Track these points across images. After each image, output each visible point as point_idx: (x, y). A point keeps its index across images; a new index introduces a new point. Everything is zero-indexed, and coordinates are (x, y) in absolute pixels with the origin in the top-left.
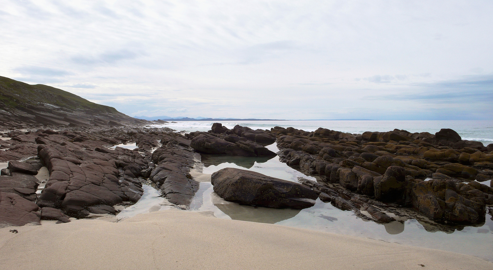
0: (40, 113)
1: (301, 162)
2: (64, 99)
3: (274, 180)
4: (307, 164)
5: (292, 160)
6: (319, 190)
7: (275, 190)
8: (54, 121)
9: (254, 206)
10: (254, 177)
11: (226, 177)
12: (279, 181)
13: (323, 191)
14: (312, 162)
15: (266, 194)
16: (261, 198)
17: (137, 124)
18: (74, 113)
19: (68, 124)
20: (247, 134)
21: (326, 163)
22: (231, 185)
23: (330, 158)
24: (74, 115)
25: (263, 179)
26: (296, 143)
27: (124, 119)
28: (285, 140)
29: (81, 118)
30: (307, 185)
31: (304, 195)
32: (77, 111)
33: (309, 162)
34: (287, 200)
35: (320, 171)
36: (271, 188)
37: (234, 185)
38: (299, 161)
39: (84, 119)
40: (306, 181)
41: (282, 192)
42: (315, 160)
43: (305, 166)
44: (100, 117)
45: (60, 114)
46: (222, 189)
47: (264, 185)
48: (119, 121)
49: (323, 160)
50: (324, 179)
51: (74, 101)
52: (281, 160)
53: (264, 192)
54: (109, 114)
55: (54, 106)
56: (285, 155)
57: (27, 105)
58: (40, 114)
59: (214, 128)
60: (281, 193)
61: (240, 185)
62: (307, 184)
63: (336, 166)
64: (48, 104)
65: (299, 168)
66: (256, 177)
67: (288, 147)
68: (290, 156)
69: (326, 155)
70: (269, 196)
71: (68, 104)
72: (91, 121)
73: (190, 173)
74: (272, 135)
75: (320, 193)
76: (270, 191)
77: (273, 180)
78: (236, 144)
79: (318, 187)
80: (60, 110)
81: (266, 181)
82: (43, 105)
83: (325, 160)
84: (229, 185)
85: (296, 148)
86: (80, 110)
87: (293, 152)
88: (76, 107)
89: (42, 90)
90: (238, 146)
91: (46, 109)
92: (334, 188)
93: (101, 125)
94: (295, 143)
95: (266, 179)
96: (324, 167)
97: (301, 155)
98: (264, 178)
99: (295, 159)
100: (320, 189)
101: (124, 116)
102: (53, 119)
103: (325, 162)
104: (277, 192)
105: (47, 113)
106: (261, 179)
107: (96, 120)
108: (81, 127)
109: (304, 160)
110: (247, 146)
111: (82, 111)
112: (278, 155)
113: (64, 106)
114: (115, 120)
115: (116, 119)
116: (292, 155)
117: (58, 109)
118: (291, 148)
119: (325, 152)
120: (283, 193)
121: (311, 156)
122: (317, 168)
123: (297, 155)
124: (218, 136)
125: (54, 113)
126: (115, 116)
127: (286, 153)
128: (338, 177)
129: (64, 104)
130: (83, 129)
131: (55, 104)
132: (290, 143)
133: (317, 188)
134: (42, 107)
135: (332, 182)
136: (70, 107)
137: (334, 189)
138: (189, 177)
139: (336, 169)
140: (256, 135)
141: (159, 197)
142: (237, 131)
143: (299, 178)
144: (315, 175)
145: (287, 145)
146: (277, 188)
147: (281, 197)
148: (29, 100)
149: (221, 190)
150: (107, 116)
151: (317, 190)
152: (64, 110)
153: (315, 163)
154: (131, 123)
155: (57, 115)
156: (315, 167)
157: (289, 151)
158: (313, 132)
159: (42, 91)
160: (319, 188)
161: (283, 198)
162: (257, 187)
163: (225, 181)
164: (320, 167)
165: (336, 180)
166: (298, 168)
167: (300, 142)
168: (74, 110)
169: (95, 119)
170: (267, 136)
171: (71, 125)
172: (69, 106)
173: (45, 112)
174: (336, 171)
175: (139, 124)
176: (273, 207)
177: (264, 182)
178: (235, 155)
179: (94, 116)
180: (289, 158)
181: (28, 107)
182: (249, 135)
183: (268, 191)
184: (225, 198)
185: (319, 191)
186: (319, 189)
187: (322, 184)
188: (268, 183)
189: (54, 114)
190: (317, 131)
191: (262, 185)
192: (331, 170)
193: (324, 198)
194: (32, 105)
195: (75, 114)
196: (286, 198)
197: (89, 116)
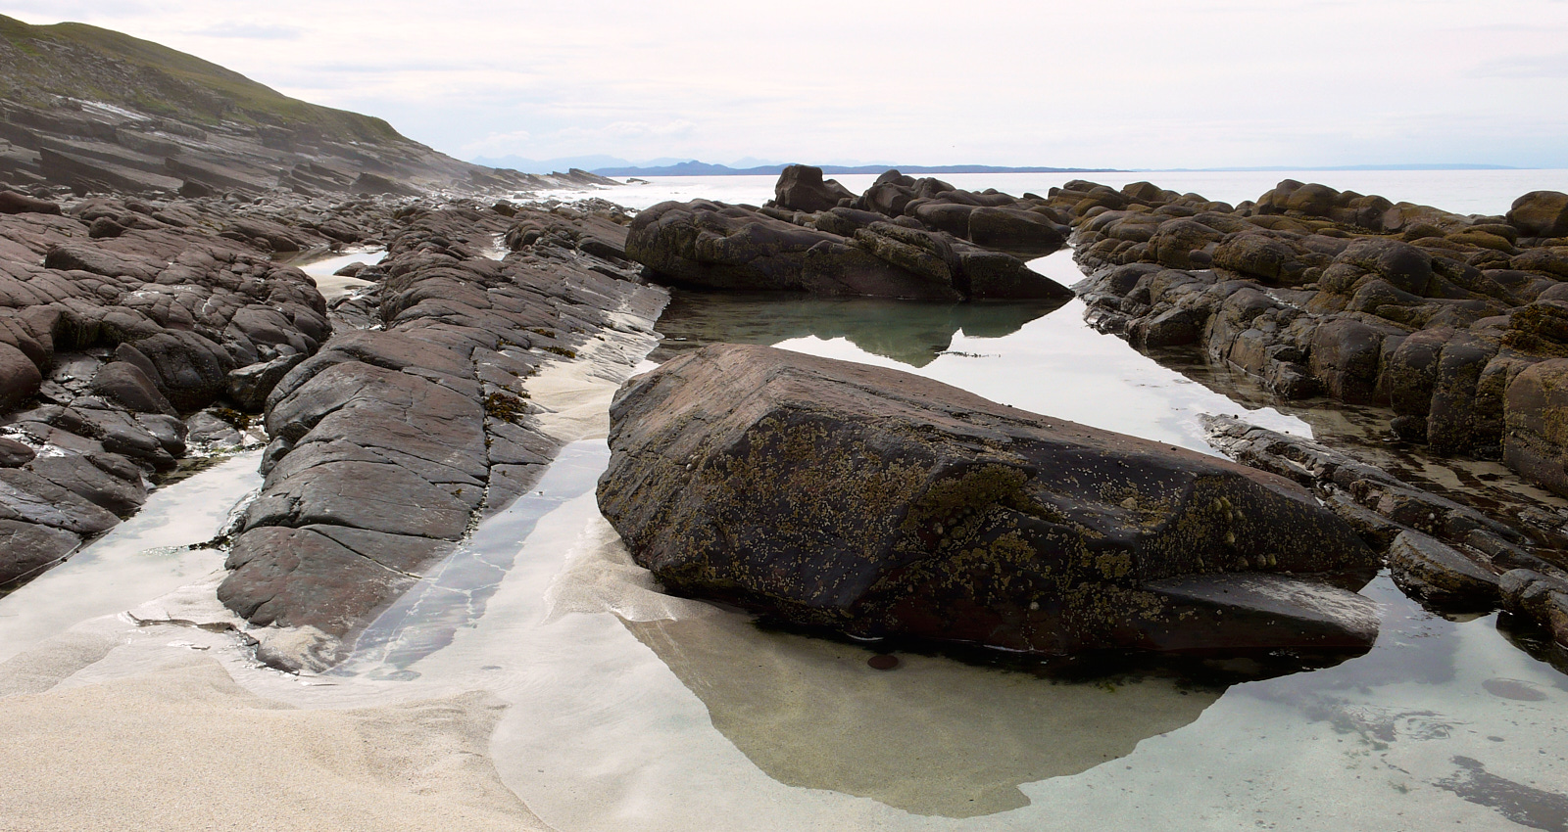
0: (67, 142)
1: (1209, 327)
2: (170, 87)
3: (1043, 435)
4: (1254, 336)
5: (1162, 318)
6: (1373, 508)
7: (1047, 515)
8: (115, 172)
9: (867, 646)
10: (877, 412)
11: (684, 409)
12: (1078, 441)
13: (1410, 516)
14: (1283, 324)
15: (970, 547)
16: (923, 579)
17: (480, 189)
18: (213, 143)
19: (176, 184)
20: (927, 208)
21: (1382, 329)
22: (701, 467)
23: (1404, 301)
24: (210, 150)
25: (947, 424)
26: (1178, 233)
27: (426, 167)
28: (1114, 228)
29: (242, 162)
30: (1278, 471)
31: (1273, 550)
32: (227, 133)
33: (1263, 327)
34: (1142, 599)
35: (1346, 381)
36: (1008, 502)
37: (722, 467)
38: (1203, 322)
39: (252, 167)
40: (1266, 443)
41: (1099, 536)
42: (1298, 312)
43: (1239, 348)
44: (320, 160)
45: (151, 148)
46: (646, 498)
47: (948, 472)
48: (407, 174)
49: (1357, 314)
50: (1376, 430)
51: (212, 93)
52: (1094, 321)
53: (948, 530)
54: (360, 146)
55: (126, 113)
56: (1115, 292)
57: (8, 107)
58: (66, 145)
59: (787, 189)
60: (1097, 548)
61: (763, 469)
62: (1274, 462)
63: (1465, 343)
64: (100, 105)
65: (1202, 362)
66: (894, 408)
67: (1131, 259)
68: (1145, 297)
69: (1370, 283)
70: (991, 567)
71: (188, 106)
72: (282, 174)
73: (530, 384)
74: (1051, 215)
75: (1390, 534)
76: (1003, 529)
77: (1033, 432)
78: (858, 237)
79: (1365, 490)
80: (153, 131)
81: (969, 438)
82: (77, 108)
83: (1370, 309)
84: (694, 467)
85: (1179, 256)
86: (239, 131)
87: (1159, 278)
88: (221, 117)
89: (72, 44)
90: (868, 247)
91: (92, 124)
92: (1474, 492)
93: (322, 191)
94: (1173, 233)
95: (976, 427)
96: (1367, 352)
97: (1214, 288)
98: (959, 416)
99: (1177, 310)
100: (1387, 503)
101: (428, 156)
102: (117, 166)
103: (1368, 321)
104: (1057, 531)
105: (94, 141)
106: (928, 428)
107: (304, 169)
108: (225, 197)
109: (1235, 313)
110: (911, 247)
111: (246, 134)
112: (1082, 296)
113: (169, 111)
114: (390, 170)
115: (393, 169)
116: (1155, 293)
117: (143, 126)
118: (1151, 258)
119: (1362, 268)
120: (1114, 546)
121: (1271, 294)
122: (1319, 359)
123: (1184, 293)
124: (795, 219)
125: (127, 144)
126: (386, 157)
127: (1123, 284)
128: (1490, 416)
129: (168, 104)
130: (230, 203)
131: (128, 104)
132: (1142, 238)
133: (1360, 494)
134: (75, 116)
135: (1443, 453)
136: (196, 115)
137: (1475, 499)
138: (508, 407)
139: (1473, 365)
140: (973, 212)
141: (203, 546)
142: (888, 198)
143: (1214, 420)
144: (1312, 401)
145: (1124, 249)
146: (1064, 503)
147: (1093, 575)
148: (17, 88)
149: (639, 501)
150: (351, 154)
151: (1360, 513)
152: (168, 130)
153: (1307, 329)
154: (453, 183)
155: (138, 150)
156: (1308, 352)
157: (1139, 275)
158: (1248, 203)
159: (72, 50)
160: (1375, 493)
161: (1113, 581)
162: (892, 493)
163: (672, 436)
164: (1344, 350)
165: (1474, 438)
166: (1191, 362)
167: (1199, 229)
168: (210, 130)
169: (299, 167)
170: (1030, 215)
171: (189, 191)
172: (190, 112)
173: (87, 136)
174: (1477, 378)
175: (486, 189)
176: (1026, 655)
177: (954, 452)
178: (849, 294)
179: (297, 154)
180: (1142, 307)
181: (13, 117)
182: (941, 211)
183: (988, 522)
184: (658, 567)
185: (1377, 521)
186: (1376, 500)
187: (1376, 462)
188: (983, 463)
189: (129, 147)
190: (1270, 196)
191: (938, 477)
192: (1435, 370)
193: (1437, 578)
194: (32, 109)
195: (214, 147)
196: (1139, 589)
197: (275, 153)
